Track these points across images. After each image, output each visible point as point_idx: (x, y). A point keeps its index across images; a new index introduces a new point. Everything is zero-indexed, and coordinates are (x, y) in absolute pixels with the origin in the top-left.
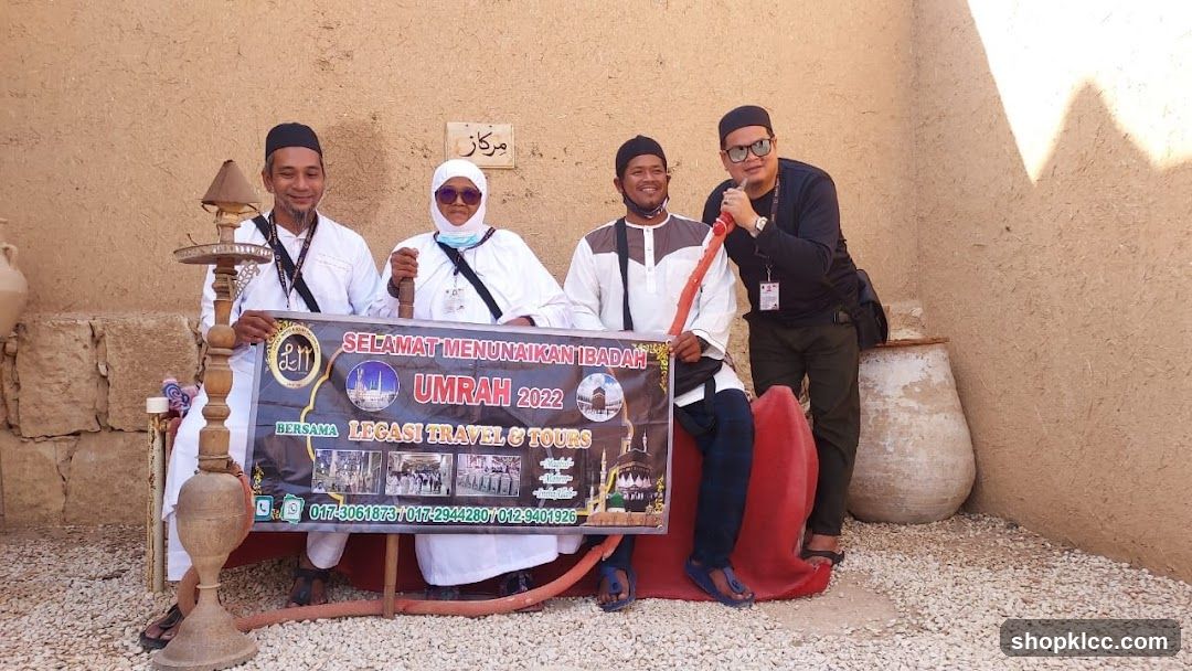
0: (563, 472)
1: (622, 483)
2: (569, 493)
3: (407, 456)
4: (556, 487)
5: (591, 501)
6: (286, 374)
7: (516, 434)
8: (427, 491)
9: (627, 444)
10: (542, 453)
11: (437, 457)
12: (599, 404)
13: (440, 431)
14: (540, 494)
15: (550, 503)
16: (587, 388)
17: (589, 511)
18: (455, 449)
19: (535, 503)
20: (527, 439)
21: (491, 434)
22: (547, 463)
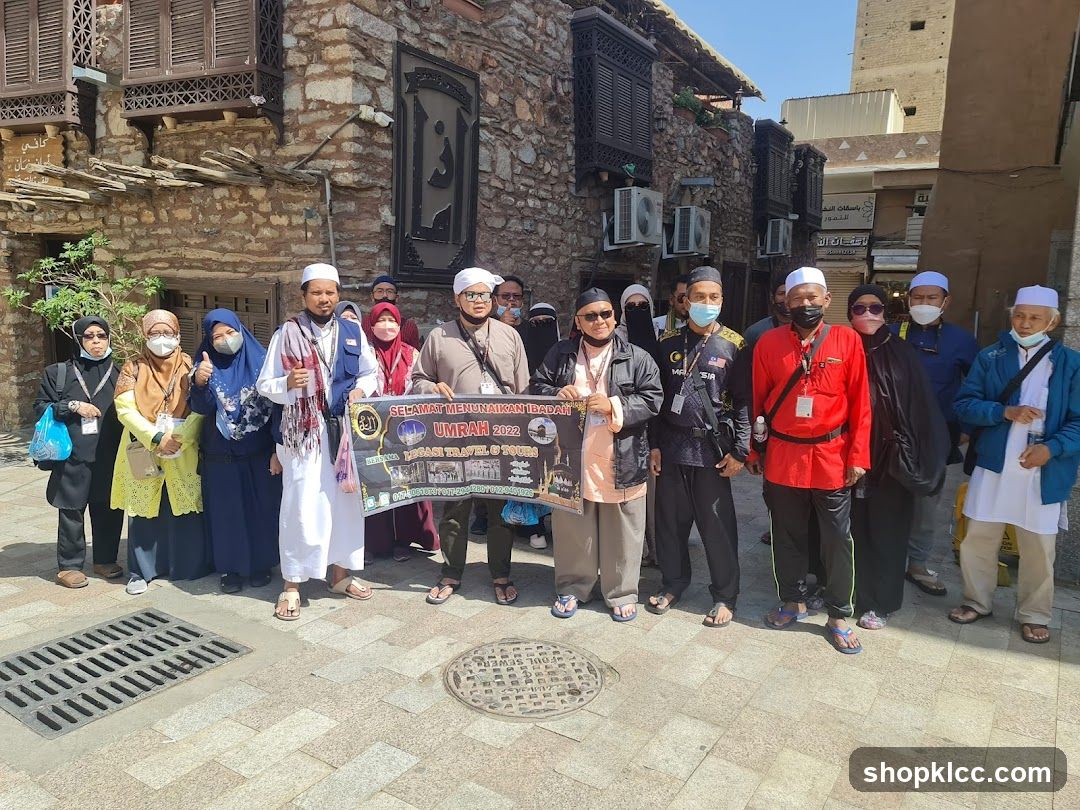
0: (524, 469)
1: (556, 479)
2: (529, 481)
3: (437, 464)
4: (520, 476)
5: (541, 487)
6: (364, 432)
7: (495, 449)
8: (450, 481)
9: (558, 458)
10: (510, 458)
11: (453, 464)
12: (541, 433)
13: (452, 451)
14: (511, 479)
15: (518, 485)
16: (534, 425)
17: (540, 492)
18: (463, 460)
19: (509, 484)
20: (501, 451)
21: (480, 450)
22: (514, 464)
